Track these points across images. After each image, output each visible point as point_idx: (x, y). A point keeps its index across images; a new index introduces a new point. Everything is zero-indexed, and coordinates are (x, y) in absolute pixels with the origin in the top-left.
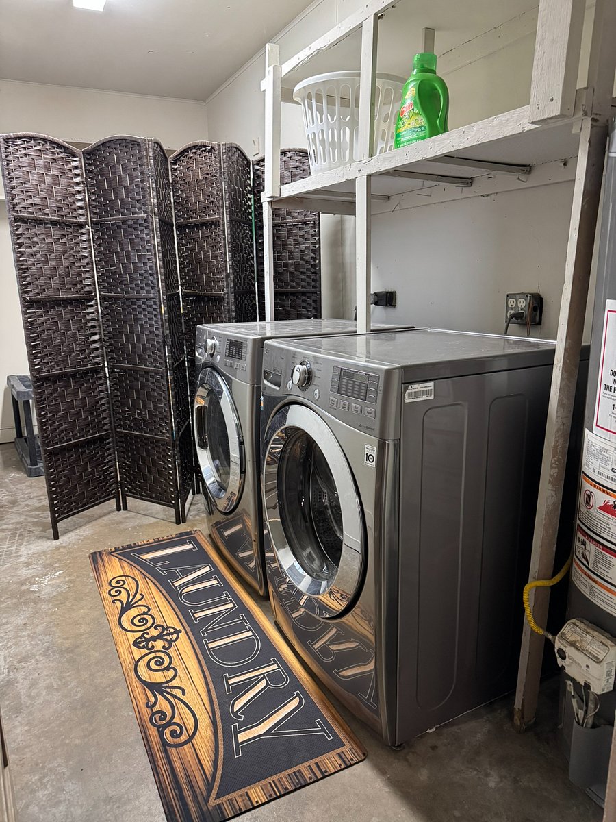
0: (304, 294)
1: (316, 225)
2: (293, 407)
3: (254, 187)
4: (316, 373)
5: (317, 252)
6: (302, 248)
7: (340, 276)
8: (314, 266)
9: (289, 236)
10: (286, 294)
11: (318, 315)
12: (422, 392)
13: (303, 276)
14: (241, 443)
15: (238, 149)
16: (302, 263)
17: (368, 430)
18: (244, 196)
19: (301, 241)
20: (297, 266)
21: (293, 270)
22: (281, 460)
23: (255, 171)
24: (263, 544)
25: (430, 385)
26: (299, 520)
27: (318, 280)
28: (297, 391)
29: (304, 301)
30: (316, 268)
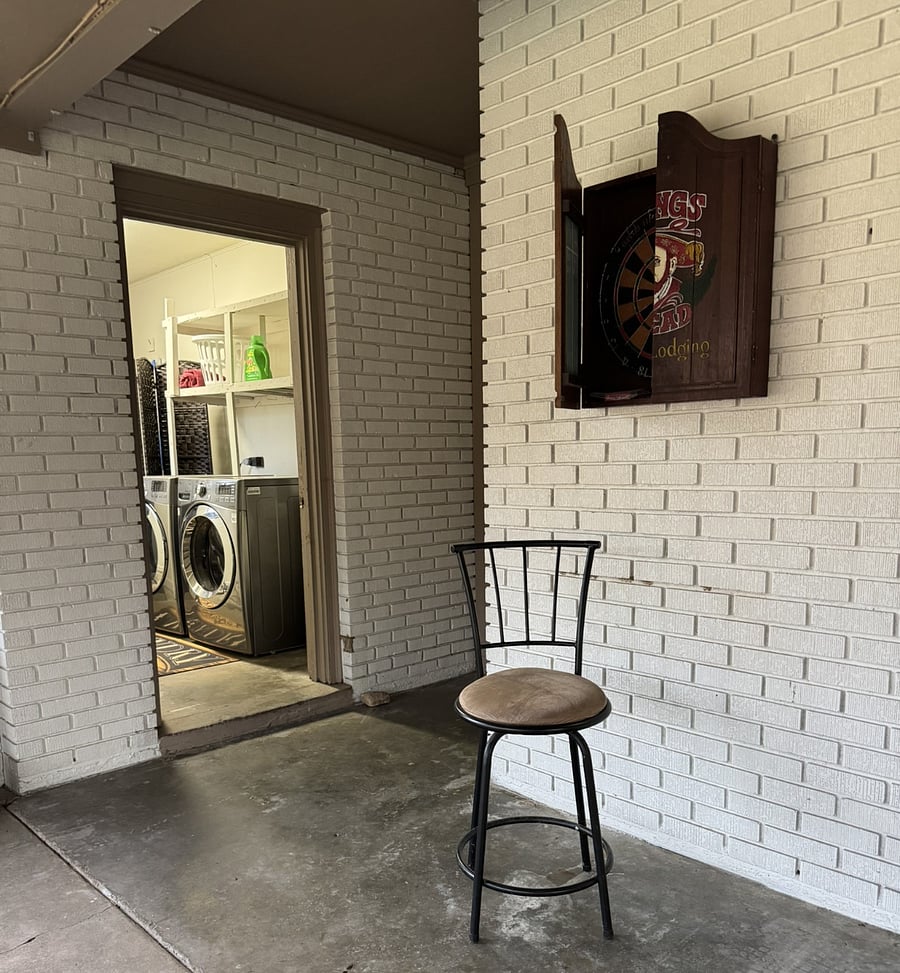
0: (199, 459)
1: (205, 412)
2: (200, 507)
3: (157, 384)
4: (208, 488)
5: (207, 430)
6: (196, 427)
7: (226, 447)
8: (205, 439)
9: (185, 418)
10: (186, 459)
11: (210, 471)
12: (255, 490)
13: (197, 446)
14: (165, 541)
15: (146, 360)
16: (196, 437)
17: (232, 507)
18: (151, 390)
19: (195, 422)
20: (192, 438)
21: (189, 442)
22: (192, 536)
23: (157, 373)
24: (182, 587)
25: (258, 488)
26: (201, 567)
27: (208, 449)
28: (199, 498)
29: (199, 464)
30: (207, 441)
